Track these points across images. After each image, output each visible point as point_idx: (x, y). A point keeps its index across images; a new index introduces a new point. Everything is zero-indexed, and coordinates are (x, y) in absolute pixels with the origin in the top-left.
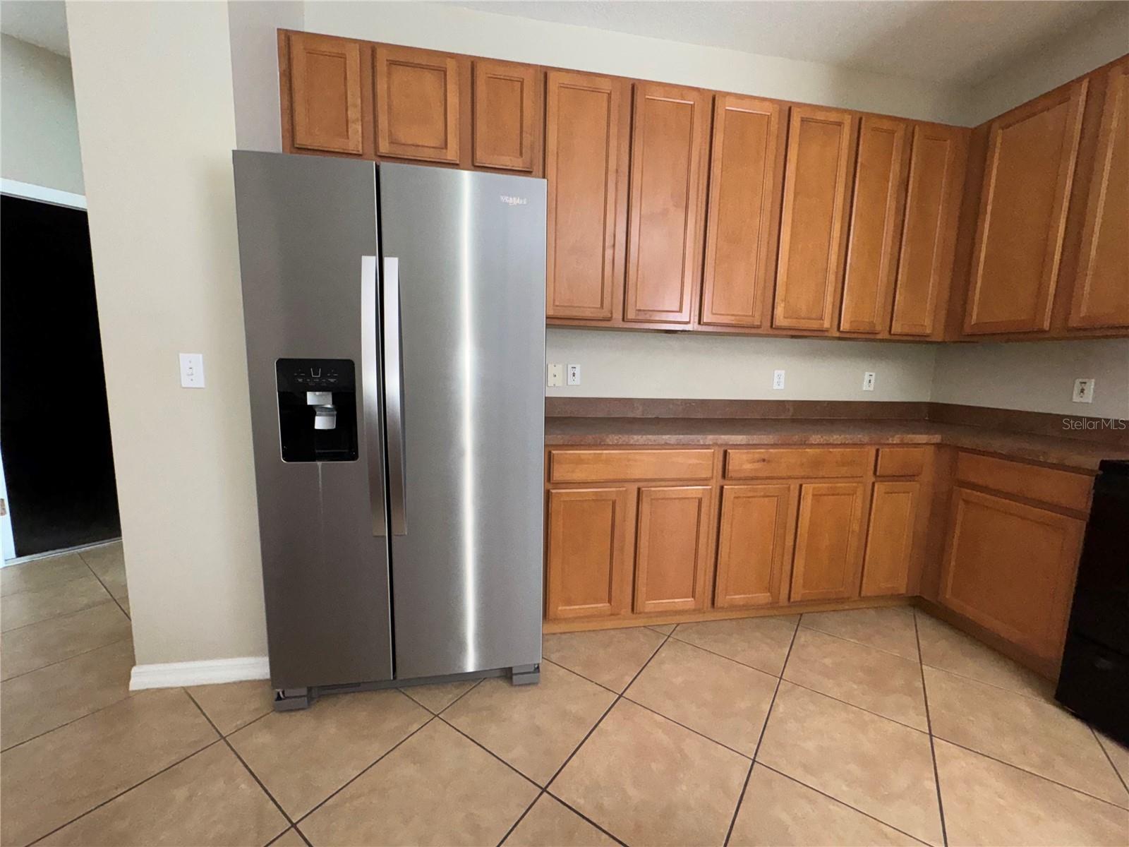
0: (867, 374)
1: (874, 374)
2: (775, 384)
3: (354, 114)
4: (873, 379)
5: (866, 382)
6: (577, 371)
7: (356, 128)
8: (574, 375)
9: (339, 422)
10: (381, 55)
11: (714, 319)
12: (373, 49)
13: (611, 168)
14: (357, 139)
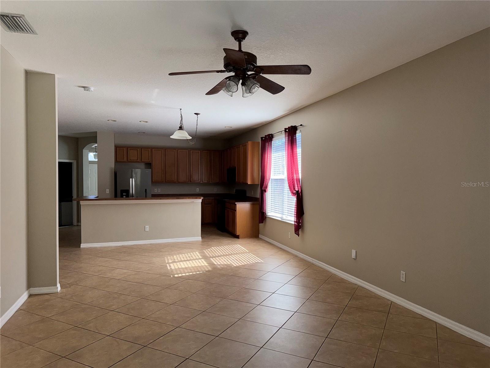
3: (125, 156)
5: (215, 190)
6: (160, 190)
7: (125, 158)
10: (129, 149)
11: (180, 181)
12: (128, 148)
13: (162, 160)
14: (125, 159)
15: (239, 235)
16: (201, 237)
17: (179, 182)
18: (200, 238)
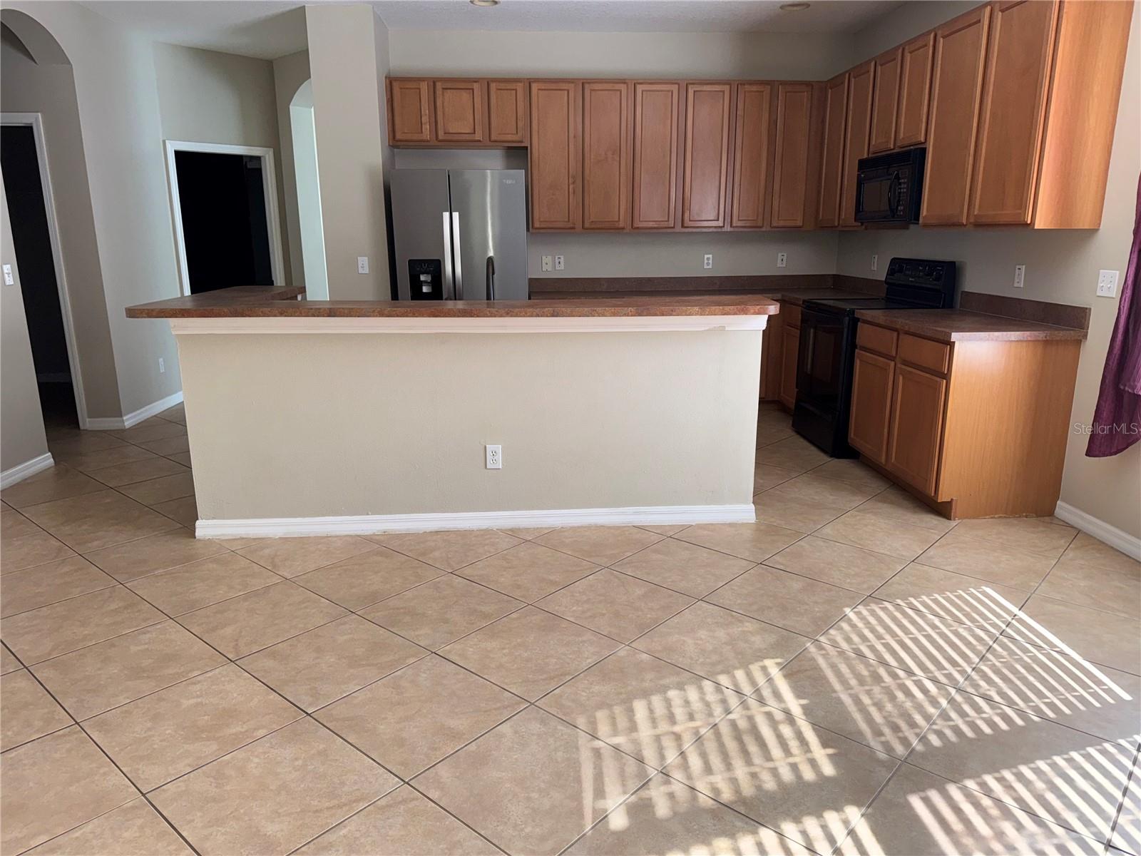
0: (780, 255)
1: (785, 254)
2: (705, 264)
3: (425, 119)
4: (785, 258)
5: (779, 261)
6: (562, 260)
7: (426, 127)
8: (559, 262)
9: (433, 288)
10: (439, 85)
11: (641, 225)
12: (434, 83)
13: (571, 135)
14: (427, 133)
15: (950, 503)
16: (752, 506)
17: (638, 228)
18: (745, 512)
